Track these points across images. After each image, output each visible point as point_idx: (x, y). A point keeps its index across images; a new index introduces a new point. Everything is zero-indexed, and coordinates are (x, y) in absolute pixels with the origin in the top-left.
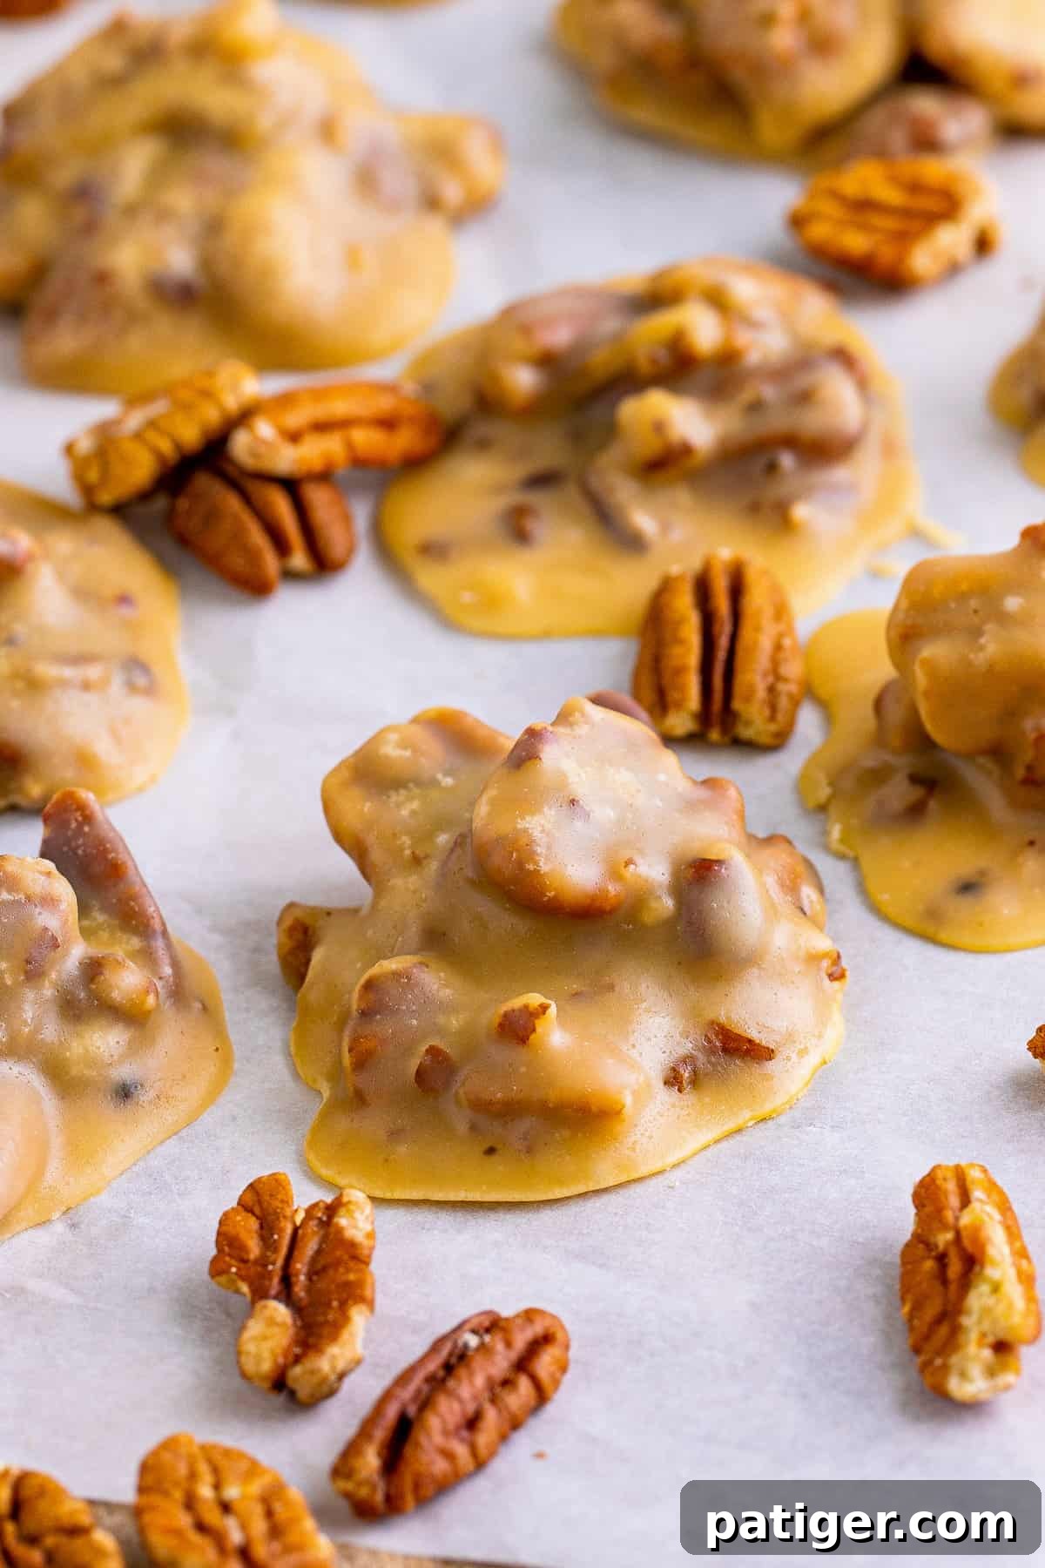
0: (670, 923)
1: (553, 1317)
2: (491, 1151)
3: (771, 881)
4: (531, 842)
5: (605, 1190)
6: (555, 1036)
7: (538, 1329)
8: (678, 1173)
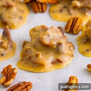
0: (55, 48)
1: (31, 83)
2: (32, 67)
3: (67, 46)
4: (43, 38)
5: (42, 72)
6: (41, 56)
7: (29, 84)
8: (50, 72)
